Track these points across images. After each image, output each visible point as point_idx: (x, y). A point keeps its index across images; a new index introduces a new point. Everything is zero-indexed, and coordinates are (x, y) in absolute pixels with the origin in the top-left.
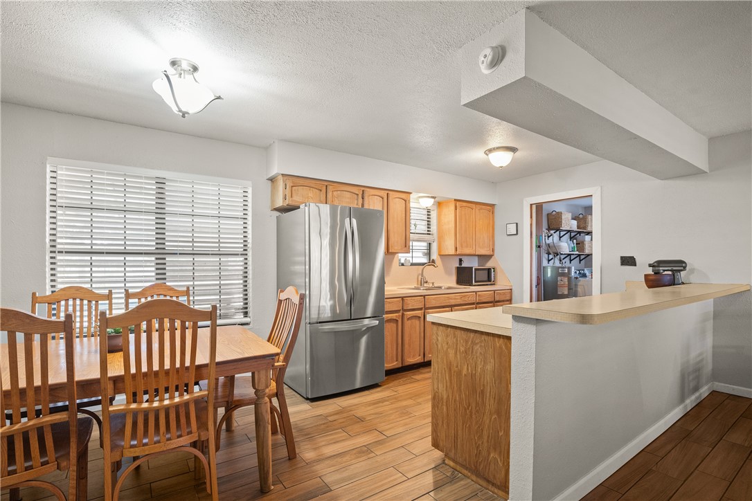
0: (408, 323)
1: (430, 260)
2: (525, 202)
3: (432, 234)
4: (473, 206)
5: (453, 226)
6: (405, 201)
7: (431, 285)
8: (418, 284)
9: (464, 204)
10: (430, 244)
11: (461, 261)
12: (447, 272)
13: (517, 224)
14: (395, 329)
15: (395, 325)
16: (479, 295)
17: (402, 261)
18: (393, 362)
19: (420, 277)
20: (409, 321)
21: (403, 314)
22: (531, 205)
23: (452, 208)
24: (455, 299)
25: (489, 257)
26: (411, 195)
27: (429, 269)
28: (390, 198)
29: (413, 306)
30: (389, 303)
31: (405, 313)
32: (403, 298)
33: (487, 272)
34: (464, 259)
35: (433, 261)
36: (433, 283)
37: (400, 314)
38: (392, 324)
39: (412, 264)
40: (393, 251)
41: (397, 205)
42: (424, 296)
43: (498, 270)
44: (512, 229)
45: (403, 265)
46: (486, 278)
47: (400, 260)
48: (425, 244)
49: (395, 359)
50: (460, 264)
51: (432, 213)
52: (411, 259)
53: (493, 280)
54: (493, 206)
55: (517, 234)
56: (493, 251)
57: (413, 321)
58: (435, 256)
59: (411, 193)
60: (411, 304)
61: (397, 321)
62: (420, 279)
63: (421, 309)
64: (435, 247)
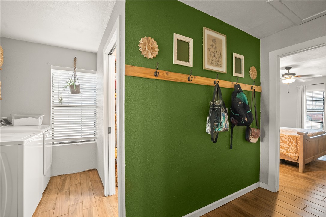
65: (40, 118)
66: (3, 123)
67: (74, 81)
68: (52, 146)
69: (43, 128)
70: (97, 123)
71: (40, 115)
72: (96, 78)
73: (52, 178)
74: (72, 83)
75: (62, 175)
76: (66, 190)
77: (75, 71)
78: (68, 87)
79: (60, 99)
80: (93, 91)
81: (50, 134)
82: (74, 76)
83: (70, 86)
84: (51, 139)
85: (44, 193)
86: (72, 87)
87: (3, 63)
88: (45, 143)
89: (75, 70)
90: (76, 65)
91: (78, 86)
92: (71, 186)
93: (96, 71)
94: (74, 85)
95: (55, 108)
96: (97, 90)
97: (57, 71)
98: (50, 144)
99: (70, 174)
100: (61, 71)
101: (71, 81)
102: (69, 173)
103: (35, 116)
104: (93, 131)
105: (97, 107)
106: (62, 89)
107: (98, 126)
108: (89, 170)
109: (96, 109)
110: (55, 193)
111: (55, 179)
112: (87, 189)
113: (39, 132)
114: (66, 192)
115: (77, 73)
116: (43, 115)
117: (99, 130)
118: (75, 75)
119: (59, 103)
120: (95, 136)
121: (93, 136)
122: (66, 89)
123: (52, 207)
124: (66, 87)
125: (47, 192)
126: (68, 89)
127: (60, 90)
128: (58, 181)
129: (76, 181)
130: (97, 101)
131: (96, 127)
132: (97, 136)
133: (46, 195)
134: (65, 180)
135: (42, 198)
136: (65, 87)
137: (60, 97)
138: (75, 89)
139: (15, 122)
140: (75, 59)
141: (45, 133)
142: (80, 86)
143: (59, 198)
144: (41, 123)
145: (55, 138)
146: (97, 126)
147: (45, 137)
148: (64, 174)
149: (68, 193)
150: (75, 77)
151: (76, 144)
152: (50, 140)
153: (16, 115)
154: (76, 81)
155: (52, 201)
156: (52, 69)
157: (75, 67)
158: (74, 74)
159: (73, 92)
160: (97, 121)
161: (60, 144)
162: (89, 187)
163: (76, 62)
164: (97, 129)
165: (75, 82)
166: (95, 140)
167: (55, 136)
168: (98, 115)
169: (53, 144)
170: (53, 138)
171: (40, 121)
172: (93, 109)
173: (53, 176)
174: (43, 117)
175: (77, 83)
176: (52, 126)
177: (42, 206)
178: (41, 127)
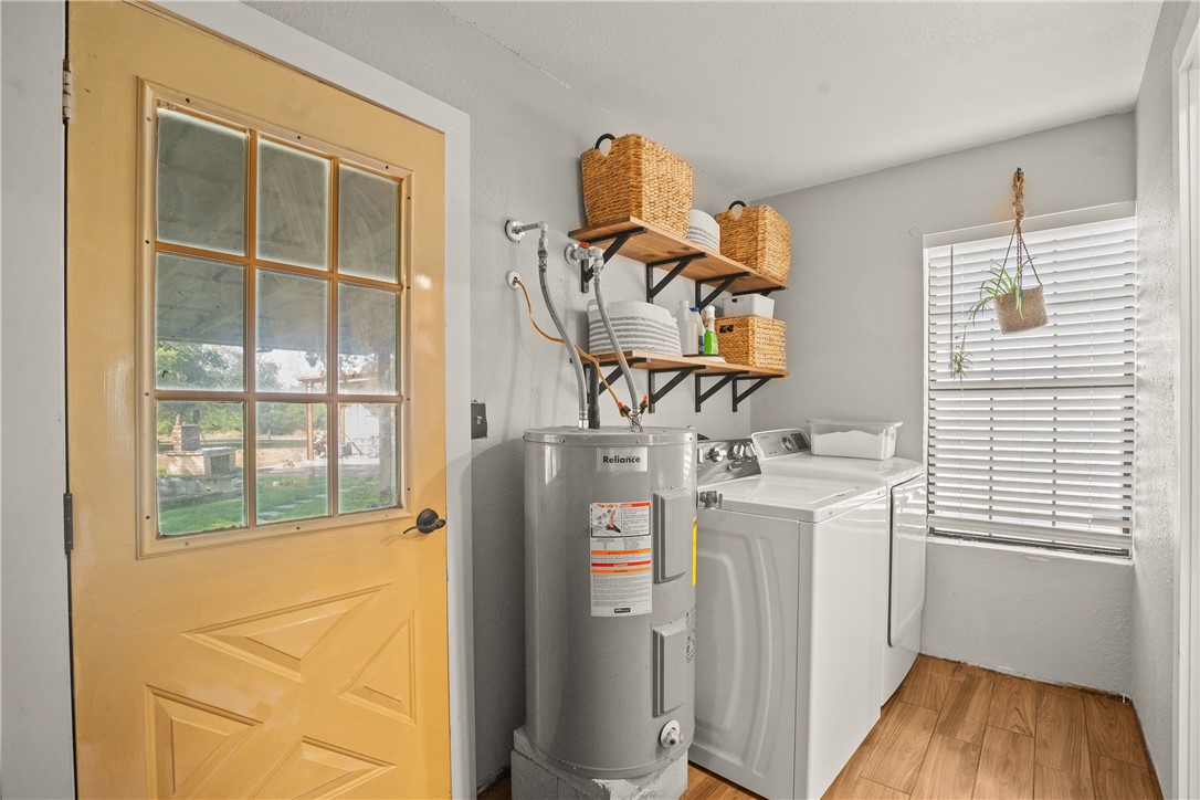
65: (887, 435)
66: (790, 446)
67: (1013, 275)
68: (923, 538)
69: (894, 471)
70: (1139, 470)
71: (889, 421)
72: (1134, 237)
73: (922, 662)
74: (1005, 288)
75: (959, 663)
76: (969, 739)
77: (1019, 232)
78: (992, 305)
79: (955, 361)
80: (1120, 306)
81: (917, 495)
82: (1013, 254)
83: (998, 298)
84: (924, 512)
85: (887, 708)
86: (1006, 302)
87: (791, 266)
88: (897, 524)
89: (1018, 225)
90: (1024, 202)
91: (1033, 296)
92: (989, 729)
93: (1134, 197)
94: (1014, 294)
95: (940, 398)
96: (1140, 296)
97: (945, 251)
98: (920, 533)
99: (994, 672)
100: (959, 249)
101: (1004, 276)
102: (991, 668)
103: (873, 426)
104: (1118, 507)
105: (1142, 384)
106: (964, 319)
107: (1143, 486)
108: (1085, 691)
109: (1138, 397)
110: (925, 728)
111: (932, 670)
112: (1068, 785)
113: (875, 483)
114: (966, 745)
115: (1028, 239)
116: (898, 422)
117: (1151, 506)
118: (1019, 248)
119: (952, 375)
120: (1126, 531)
121: (1118, 531)
122: (979, 318)
123: (905, 781)
124: (979, 308)
125: (898, 708)
126: (991, 317)
127: (956, 324)
128: (943, 680)
129: (1014, 718)
130: (1140, 355)
131: (1135, 486)
132: (1136, 534)
133: (893, 716)
134: (967, 689)
135: (879, 723)
136: (974, 309)
137: (958, 351)
138: (1018, 310)
139: (818, 442)
140: (1019, 176)
141: (897, 488)
142: (1046, 292)
143: (934, 754)
144: (891, 451)
145: (938, 513)
146: (1138, 481)
147: (896, 503)
148: (971, 663)
149: (973, 754)
150: (1020, 258)
151: (1025, 554)
152: (919, 516)
153: (822, 422)
154: (1027, 272)
155: (910, 755)
156: (929, 246)
157: (1019, 215)
158: (1015, 244)
159: (1011, 326)
160: (1142, 459)
161: (957, 536)
162: (1079, 778)
163: (1021, 188)
164: (1143, 498)
165: (1019, 277)
166: (1125, 553)
167: (938, 503)
168: (1143, 428)
169: (933, 532)
170: (933, 512)
171: (886, 443)
172: (1118, 395)
173: (930, 654)
174: (898, 428)
175: (1028, 284)
176: (929, 465)
177: (874, 755)
178: (889, 464)
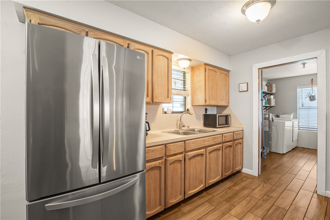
0: (170, 168)
1: (185, 109)
2: (254, 67)
3: (187, 91)
4: (217, 70)
5: (204, 83)
6: (168, 59)
7: (187, 128)
8: (177, 128)
9: (211, 68)
10: (185, 97)
11: (206, 110)
12: (198, 118)
13: (247, 83)
14: (158, 175)
15: (158, 172)
16: (225, 137)
17: (165, 110)
18: (156, 208)
19: (179, 122)
20: (172, 165)
21: (166, 160)
22: (259, 69)
23: (203, 70)
24: (209, 141)
25: (225, 107)
26: (172, 55)
27: (185, 116)
28: (155, 55)
29: (175, 151)
30: (153, 151)
31: (168, 159)
32: (165, 145)
33: (225, 118)
34: (208, 108)
35: (188, 110)
36: (188, 127)
37: (163, 160)
38: (155, 171)
39: (173, 113)
40: (157, 101)
41: (161, 62)
42: (185, 141)
43: (232, 116)
44: (244, 87)
45: (166, 113)
46: (225, 123)
47: (163, 109)
48: (182, 98)
49: (158, 204)
50: (206, 112)
51: (187, 75)
52: (171, 108)
53: (229, 124)
54: (228, 71)
55: (247, 91)
56: (229, 103)
57: (175, 164)
58: (189, 106)
59: (172, 53)
60: (173, 149)
61: (160, 167)
62: (179, 124)
63: (181, 153)
64: (189, 99)
67: (311, 93)
69: (293, 119)
71: (291, 113)
74: (310, 95)
75: (304, 148)
77: (312, 87)
78: (308, 97)
81: (297, 124)
82: (311, 90)
83: (309, 97)
84: (298, 126)
90: (313, 83)
91: (314, 96)
95: (300, 110)
97: (301, 89)
98: (297, 129)
100: (303, 89)
106: (304, 99)
115: (314, 88)
116: (293, 113)
119: (302, 106)
122: (306, 99)
126: (308, 99)
136: (306, 97)
137: (303, 103)
138: (312, 98)
139: (281, 116)
140: (312, 79)
141: (294, 122)
142: (316, 96)
144: (292, 117)
145: (300, 126)
147: (294, 124)
153: (281, 113)
157: (312, 85)
159: (311, 100)
161: (303, 130)
163: (312, 81)
169: (299, 129)
171: (292, 116)
175: (313, 94)
176: (298, 119)
178: (292, 119)
